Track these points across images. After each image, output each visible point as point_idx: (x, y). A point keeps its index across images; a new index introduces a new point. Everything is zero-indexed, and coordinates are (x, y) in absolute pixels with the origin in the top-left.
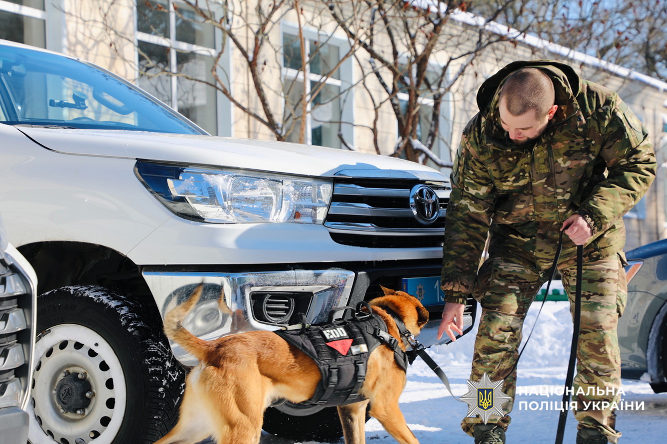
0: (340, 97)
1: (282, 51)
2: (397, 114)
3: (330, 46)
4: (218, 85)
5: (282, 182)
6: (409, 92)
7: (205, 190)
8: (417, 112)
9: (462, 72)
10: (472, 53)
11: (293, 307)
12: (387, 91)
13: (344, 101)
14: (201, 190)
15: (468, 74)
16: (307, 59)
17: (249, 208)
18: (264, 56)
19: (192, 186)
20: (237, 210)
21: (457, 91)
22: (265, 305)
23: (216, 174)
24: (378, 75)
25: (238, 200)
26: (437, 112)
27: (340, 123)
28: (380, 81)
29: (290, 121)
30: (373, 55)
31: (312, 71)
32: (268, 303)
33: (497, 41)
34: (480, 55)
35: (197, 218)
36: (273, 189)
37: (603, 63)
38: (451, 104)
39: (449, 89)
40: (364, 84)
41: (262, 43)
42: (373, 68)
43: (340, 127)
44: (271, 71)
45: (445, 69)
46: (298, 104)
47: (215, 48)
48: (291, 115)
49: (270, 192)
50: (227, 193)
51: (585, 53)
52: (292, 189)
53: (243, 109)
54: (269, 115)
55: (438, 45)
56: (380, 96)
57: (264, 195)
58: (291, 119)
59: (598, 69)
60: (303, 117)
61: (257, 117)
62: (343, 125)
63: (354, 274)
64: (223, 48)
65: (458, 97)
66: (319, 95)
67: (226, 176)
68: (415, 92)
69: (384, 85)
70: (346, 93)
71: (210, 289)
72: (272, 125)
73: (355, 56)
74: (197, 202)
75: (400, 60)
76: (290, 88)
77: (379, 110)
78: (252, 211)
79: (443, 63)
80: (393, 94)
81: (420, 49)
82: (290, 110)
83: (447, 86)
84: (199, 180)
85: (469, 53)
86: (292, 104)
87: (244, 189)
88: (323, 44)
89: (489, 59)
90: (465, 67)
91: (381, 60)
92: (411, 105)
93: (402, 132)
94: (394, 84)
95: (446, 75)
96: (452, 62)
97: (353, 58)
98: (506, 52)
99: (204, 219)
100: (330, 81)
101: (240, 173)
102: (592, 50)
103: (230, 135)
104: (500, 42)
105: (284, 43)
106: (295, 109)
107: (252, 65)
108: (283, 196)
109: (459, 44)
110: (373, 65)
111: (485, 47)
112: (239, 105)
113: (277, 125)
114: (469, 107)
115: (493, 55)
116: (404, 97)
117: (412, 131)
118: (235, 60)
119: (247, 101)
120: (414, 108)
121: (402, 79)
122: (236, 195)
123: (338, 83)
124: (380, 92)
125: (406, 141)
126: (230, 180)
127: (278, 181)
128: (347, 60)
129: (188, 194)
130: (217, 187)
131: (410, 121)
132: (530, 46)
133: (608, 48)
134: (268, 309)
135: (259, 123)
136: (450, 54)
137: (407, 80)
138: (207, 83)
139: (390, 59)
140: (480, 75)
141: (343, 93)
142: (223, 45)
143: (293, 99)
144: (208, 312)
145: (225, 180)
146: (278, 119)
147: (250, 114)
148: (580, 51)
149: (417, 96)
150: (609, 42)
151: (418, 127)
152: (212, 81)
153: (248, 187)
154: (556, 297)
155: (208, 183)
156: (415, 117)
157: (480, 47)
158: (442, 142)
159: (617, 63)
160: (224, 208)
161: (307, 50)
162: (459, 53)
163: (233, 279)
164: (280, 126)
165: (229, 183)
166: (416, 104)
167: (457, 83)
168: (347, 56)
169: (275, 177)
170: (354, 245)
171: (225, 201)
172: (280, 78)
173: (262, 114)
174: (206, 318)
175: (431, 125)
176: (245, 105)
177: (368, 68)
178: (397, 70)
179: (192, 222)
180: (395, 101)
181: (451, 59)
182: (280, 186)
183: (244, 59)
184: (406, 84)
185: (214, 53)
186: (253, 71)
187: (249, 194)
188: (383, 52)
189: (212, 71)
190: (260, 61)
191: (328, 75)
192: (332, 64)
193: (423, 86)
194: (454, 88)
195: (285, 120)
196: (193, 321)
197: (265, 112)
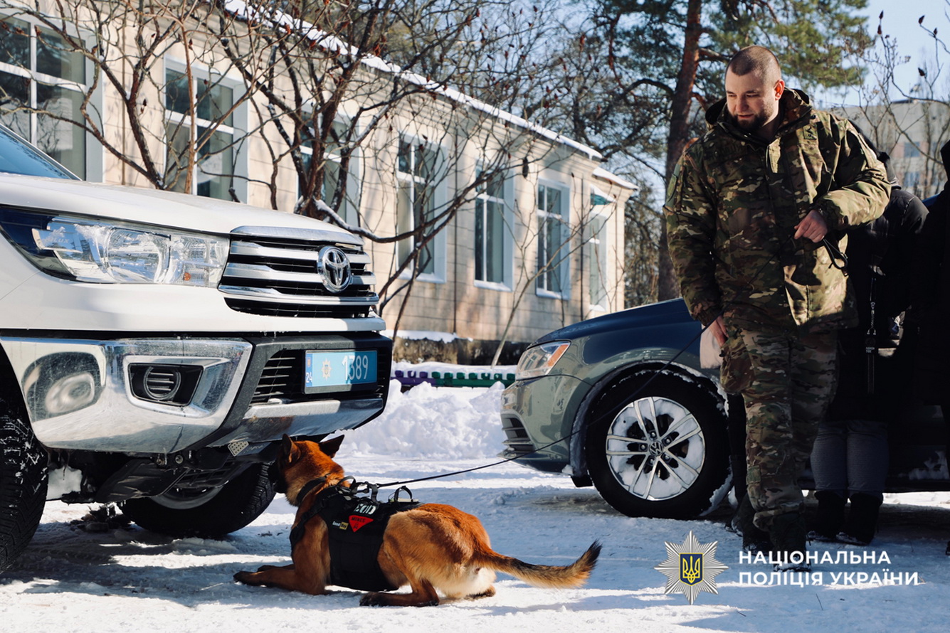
0: (232, 148)
1: (164, 90)
2: (299, 169)
3: (221, 86)
4: (88, 125)
5: (170, 238)
6: (313, 145)
7: (78, 244)
8: (322, 168)
9: (374, 125)
10: (386, 103)
11: (179, 383)
12: (288, 143)
13: (238, 152)
14: (73, 243)
15: (380, 128)
16: (195, 101)
17: (131, 266)
18: (144, 94)
19: (62, 238)
20: (115, 268)
21: (368, 146)
22: (146, 379)
23: (91, 226)
24: (278, 123)
25: (117, 256)
26: (345, 169)
27: (232, 176)
28: (280, 131)
29: (173, 172)
30: (273, 99)
31: (199, 116)
32: (150, 376)
33: (413, 92)
34: (395, 106)
35: (68, 276)
36: (158, 244)
37: (529, 124)
38: (361, 160)
39: (358, 144)
40: (261, 132)
41: (142, 79)
42: (272, 115)
43: (232, 181)
44: (151, 113)
45: (355, 120)
46: (183, 153)
47: (84, 83)
48: (175, 164)
49: (156, 250)
50: (104, 248)
51: (510, 111)
52: (181, 246)
53: (118, 155)
54: (149, 164)
55: (347, 93)
56: (280, 149)
57: (149, 252)
58: (175, 169)
59: (524, 130)
60: (189, 167)
61: (133, 165)
62: (234, 178)
63: (251, 346)
64: (95, 82)
65: (369, 153)
66: (208, 143)
67: (103, 228)
68: (321, 144)
69: (284, 135)
70: (240, 142)
71: (80, 358)
72: (151, 174)
73: (252, 100)
74: (66, 256)
75: (303, 108)
76: (174, 134)
77: (279, 164)
78: (134, 269)
79: (353, 114)
80: (294, 147)
81: (327, 96)
82: (174, 158)
83: (357, 140)
84: (70, 232)
85: (382, 104)
86: (176, 153)
87: (124, 243)
88: (214, 85)
89: (405, 113)
90: (378, 119)
91: (282, 106)
92: (315, 159)
93: (304, 189)
94: (296, 134)
95: (356, 128)
96: (364, 113)
97: (249, 100)
98: (424, 105)
99: (75, 277)
100: (221, 128)
101: (120, 225)
102: (517, 110)
103: (101, 181)
104: (417, 94)
105: (167, 82)
106: (179, 158)
107: (130, 104)
108: (171, 253)
109: (371, 93)
110: (273, 112)
111: (401, 98)
112: (113, 151)
113: (158, 175)
114: (381, 166)
115: (409, 109)
116: (307, 150)
117: (315, 191)
118: (108, 98)
119: (121, 146)
120: (320, 164)
121: (305, 130)
122: (114, 250)
123: (230, 130)
124: (280, 143)
125: (308, 201)
126: (108, 233)
127: (166, 237)
128: (243, 104)
129: (57, 247)
130: (92, 240)
131: (315, 178)
132: (449, 99)
133: (537, 107)
134: (149, 384)
135: (136, 172)
136: (361, 105)
137: (312, 131)
138: (75, 123)
139: (292, 105)
140: (394, 130)
141: (237, 142)
142: (96, 79)
143: (177, 147)
144: (77, 386)
145: (102, 232)
146: (160, 168)
147: (125, 161)
148: (504, 110)
149: (323, 150)
150: (536, 101)
151: (323, 186)
152: (80, 121)
153: (129, 241)
154: (472, 382)
155: (81, 235)
156: (319, 173)
157: (395, 98)
158: (348, 203)
159: (544, 125)
160: (100, 265)
161: (195, 91)
162: (370, 103)
163: (109, 347)
164: (162, 177)
165: (106, 237)
166: (321, 160)
167: (369, 136)
168: (243, 99)
169: (161, 231)
170: (252, 313)
171: (102, 257)
172: (163, 121)
173: (140, 162)
174: (73, 394)
175: (338, 184)
176: (119, 150)
177: (266, 115)
178: (300, 118)
179: (61, 280)
180: (297, 155)
181: (362, 110)
182: (167, 242)
183: (120, 96)
184: (310, 136)
185: (84, 89)
186: (131, 112)
187: (131, 249)
188: (284, 97)
189: (81, 109)
190: (139, 100)
191: (219, 120)
192: (224, 108)
193: (330, 139)
194: (364, 143)
195: (168, 171)
196: (58, 396)
197: (144, 160)
